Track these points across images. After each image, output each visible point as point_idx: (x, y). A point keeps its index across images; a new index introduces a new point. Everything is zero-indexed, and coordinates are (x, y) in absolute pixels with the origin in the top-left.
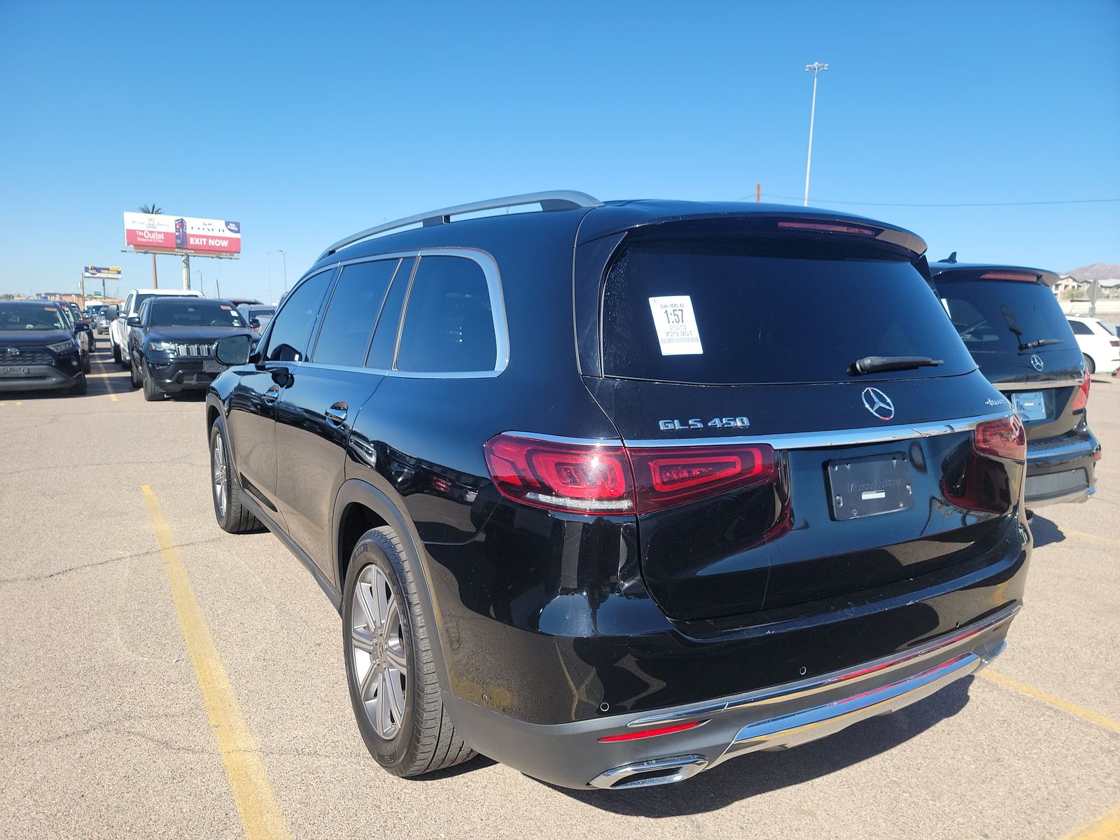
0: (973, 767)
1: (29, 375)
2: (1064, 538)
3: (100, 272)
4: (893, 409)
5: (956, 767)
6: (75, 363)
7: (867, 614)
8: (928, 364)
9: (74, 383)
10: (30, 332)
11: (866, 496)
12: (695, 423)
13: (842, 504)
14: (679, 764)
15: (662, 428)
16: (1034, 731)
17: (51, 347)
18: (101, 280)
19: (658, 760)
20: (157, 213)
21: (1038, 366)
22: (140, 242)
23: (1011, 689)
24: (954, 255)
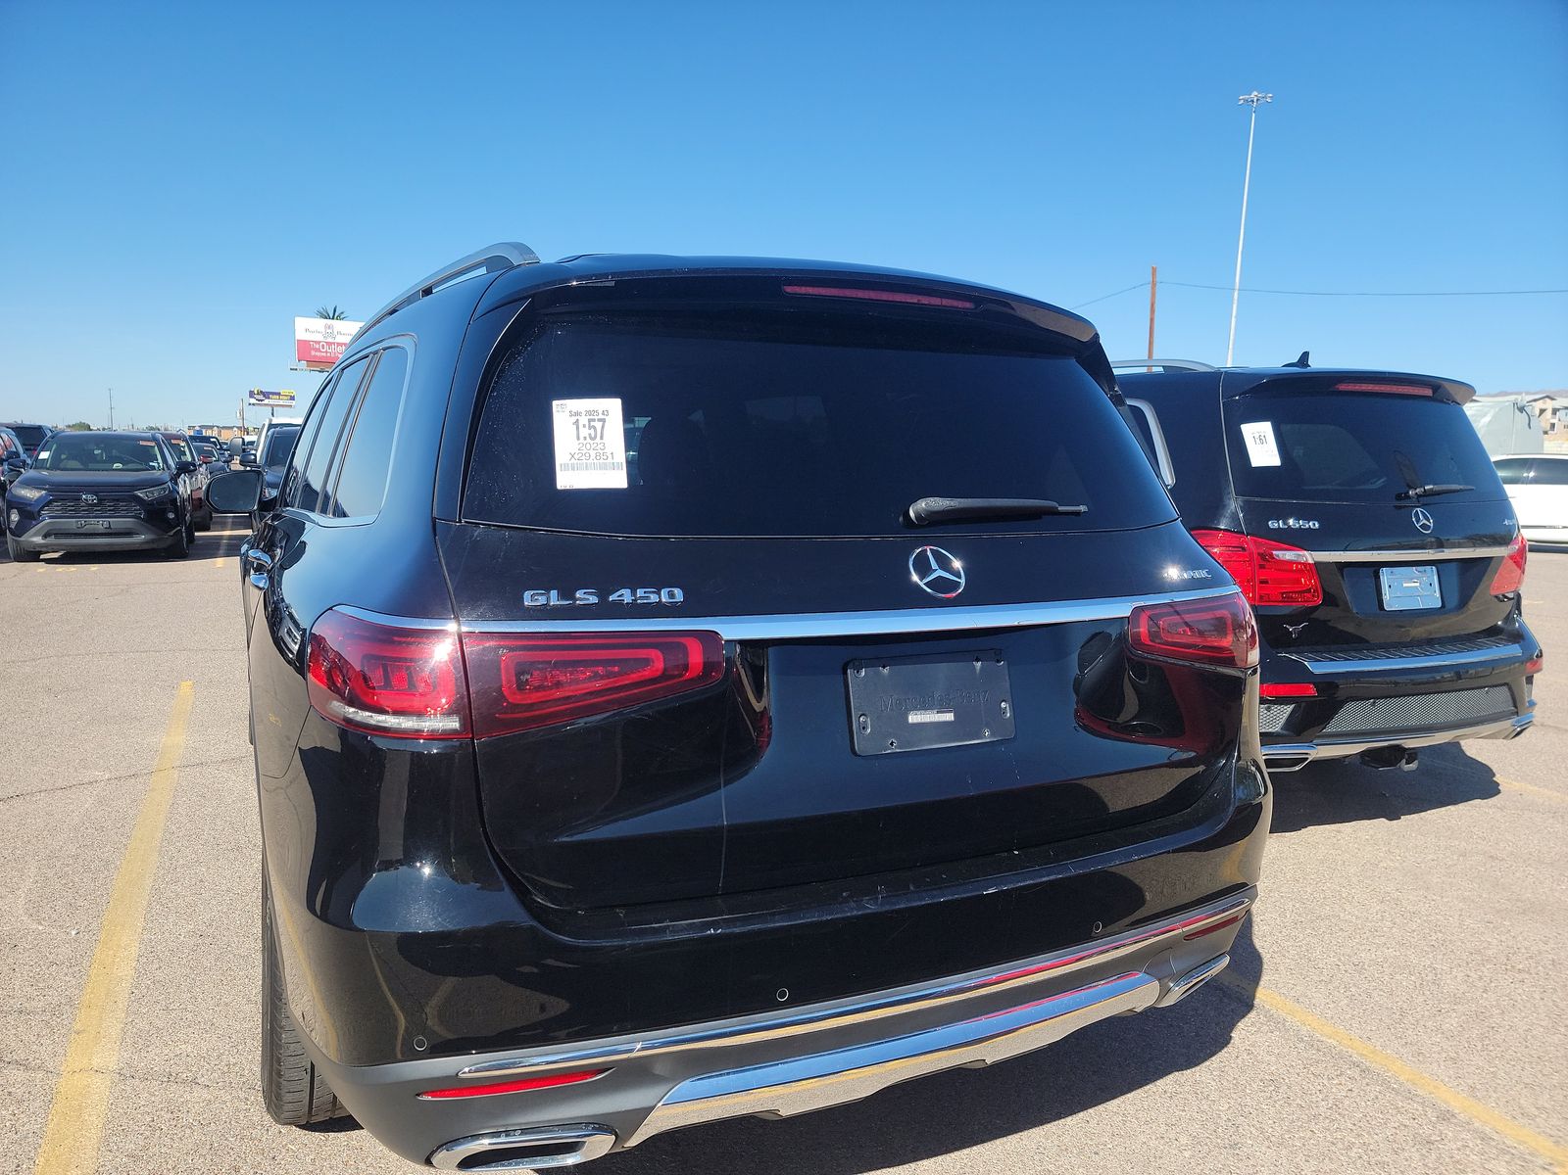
0: (1187, 1154)
1: (109, 531)
2: (1499, 792)
3: (269, 398)
4: (963, 581)
5: (1158, 1154)
6: (171, 516)
7: (902, 906)
8: (1054, 512)
9: (169, 542)
10: (118, 473)
11: (914, 718)
12: (585, 597)
13: (869, 731)
14: (578, 1137)
15: (526, 603)
16: (1314, 1100)
17: (139, 493)
18: (270, 408)
19: (524, 1131)
20: (339, 318)
21: (1424, 526)
22: (315, 356)
23: (1304, 1031)
24: (1305, 355)
